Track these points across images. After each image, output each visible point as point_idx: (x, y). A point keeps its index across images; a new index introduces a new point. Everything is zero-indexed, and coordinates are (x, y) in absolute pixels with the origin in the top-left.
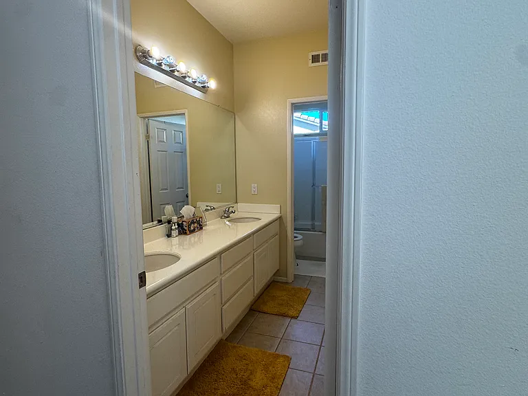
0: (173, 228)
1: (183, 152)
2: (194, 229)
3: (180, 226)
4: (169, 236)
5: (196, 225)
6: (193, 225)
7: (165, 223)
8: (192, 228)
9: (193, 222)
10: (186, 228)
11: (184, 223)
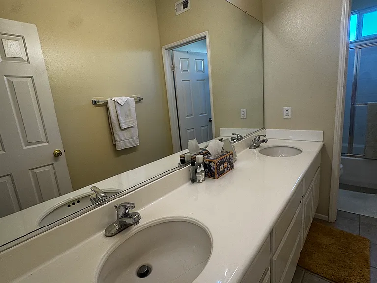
0: (199, 170)
1: (205, 80)
2: (224, 170)
3: (207, 166)
4: (194, 180)
5: (225, 164)
6: (222, 166)
7: (189, 164)
8: (222, 170)
9: (223, 162)
10: (214, 170)
11: (212, 164)
